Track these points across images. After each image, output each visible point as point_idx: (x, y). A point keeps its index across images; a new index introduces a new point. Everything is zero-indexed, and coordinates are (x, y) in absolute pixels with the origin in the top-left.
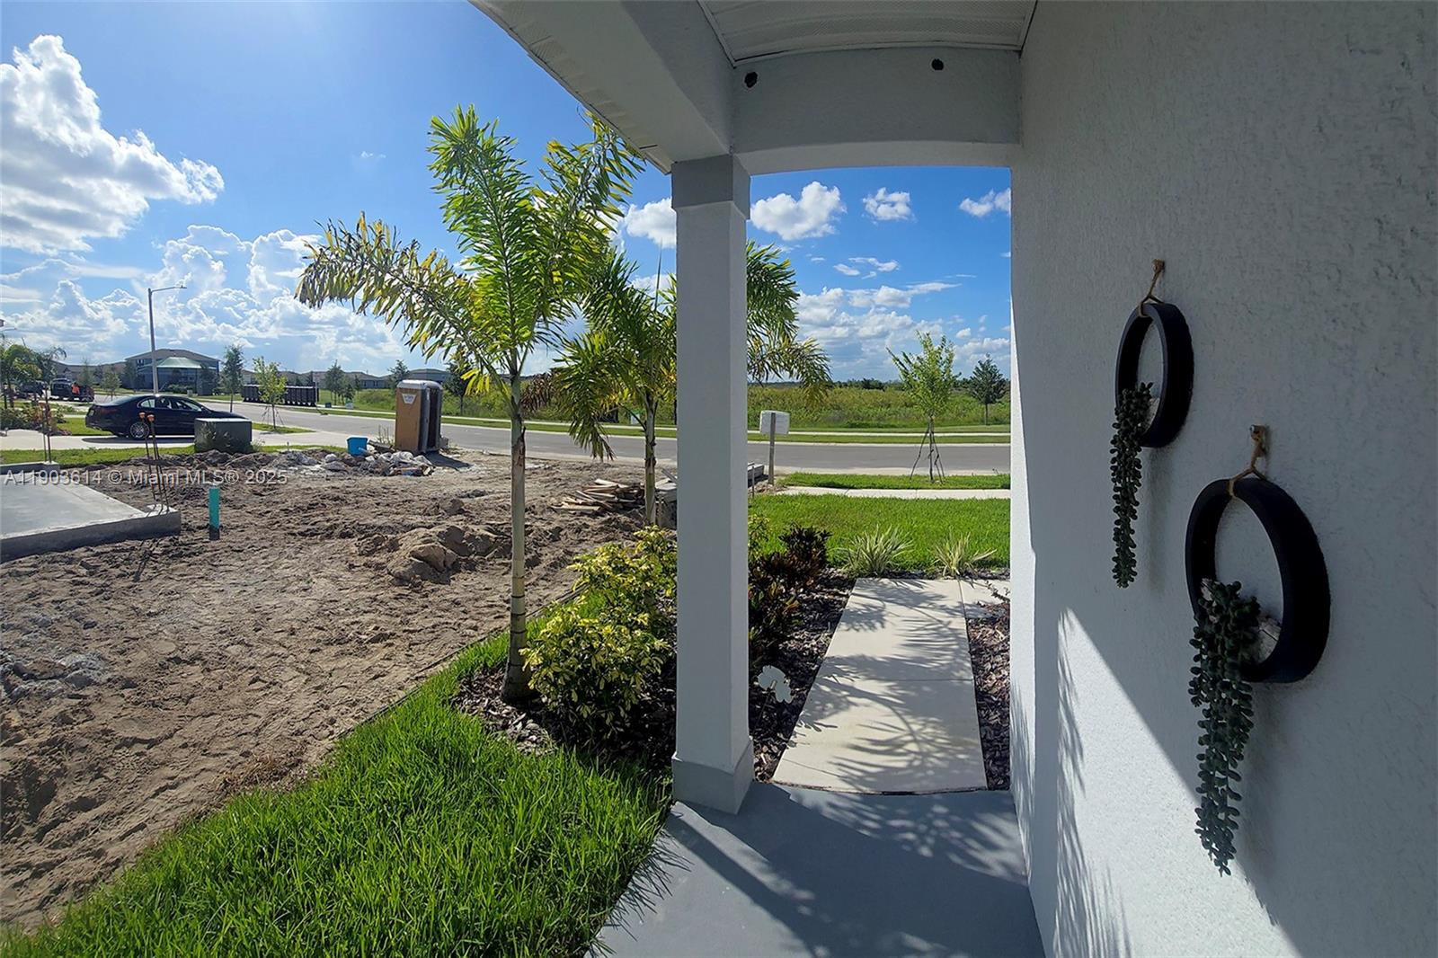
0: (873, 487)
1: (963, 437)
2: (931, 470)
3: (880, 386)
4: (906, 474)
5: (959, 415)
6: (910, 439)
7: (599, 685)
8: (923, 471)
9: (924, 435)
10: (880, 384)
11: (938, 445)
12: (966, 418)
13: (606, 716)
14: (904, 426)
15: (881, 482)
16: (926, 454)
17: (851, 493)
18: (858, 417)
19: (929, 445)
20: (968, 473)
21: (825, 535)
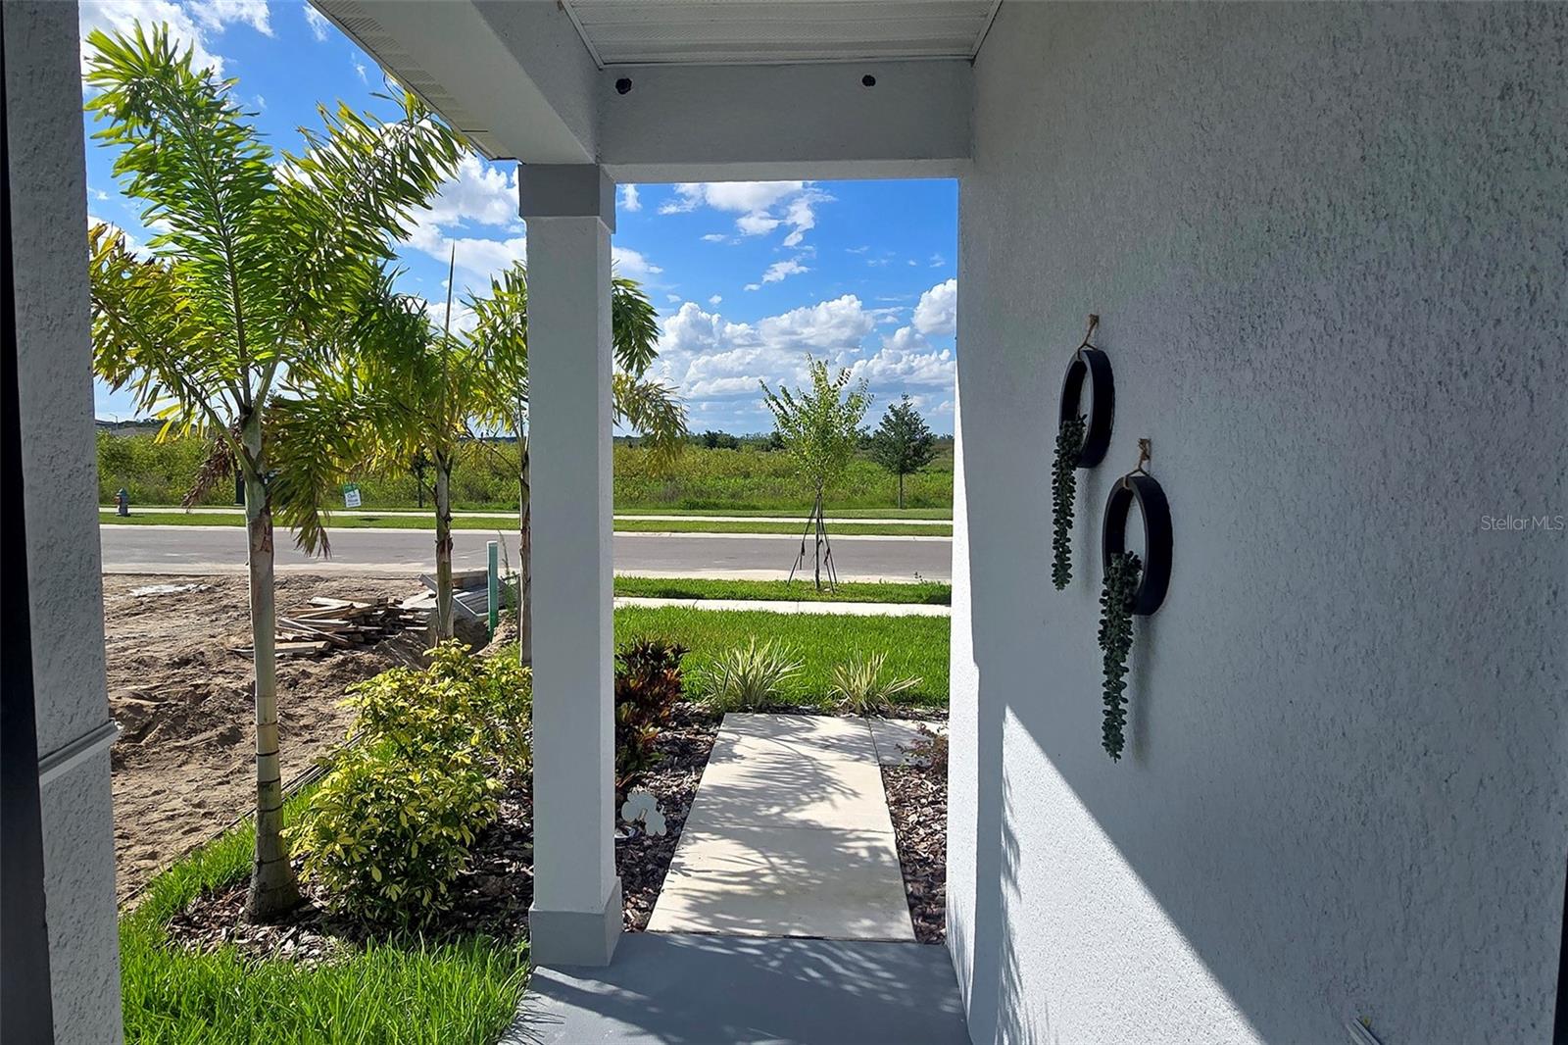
0: (732, 596)
1: (862, 525)
2: (818, 571)
3: (733, 443)
4: (781, 579)
5: (855, 492)
6: (785, 530)
7: (410, 852)
8: (806, 576)
9: (807, 520)
10: (733, 439)
11: (830, 537)
12: (867, 497)
13: (423, 896)
14: (773, 508)
15: (745, 590)
16: (810, 550)
17: (701, 605)
18: (701, 493)
19: (814, 537)
20: (874, 579)
21: (678, 651)
